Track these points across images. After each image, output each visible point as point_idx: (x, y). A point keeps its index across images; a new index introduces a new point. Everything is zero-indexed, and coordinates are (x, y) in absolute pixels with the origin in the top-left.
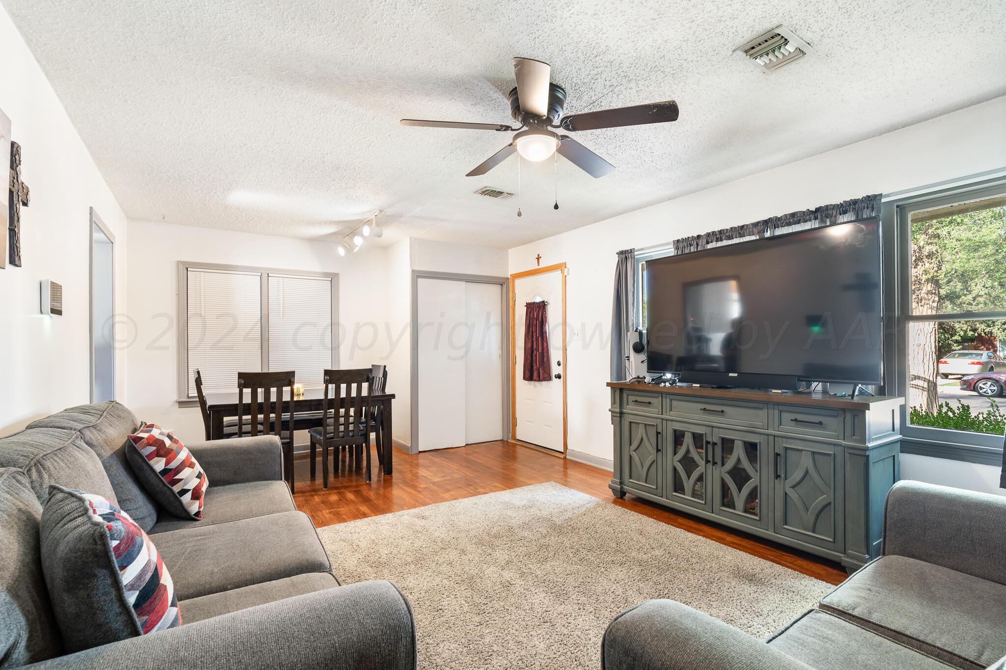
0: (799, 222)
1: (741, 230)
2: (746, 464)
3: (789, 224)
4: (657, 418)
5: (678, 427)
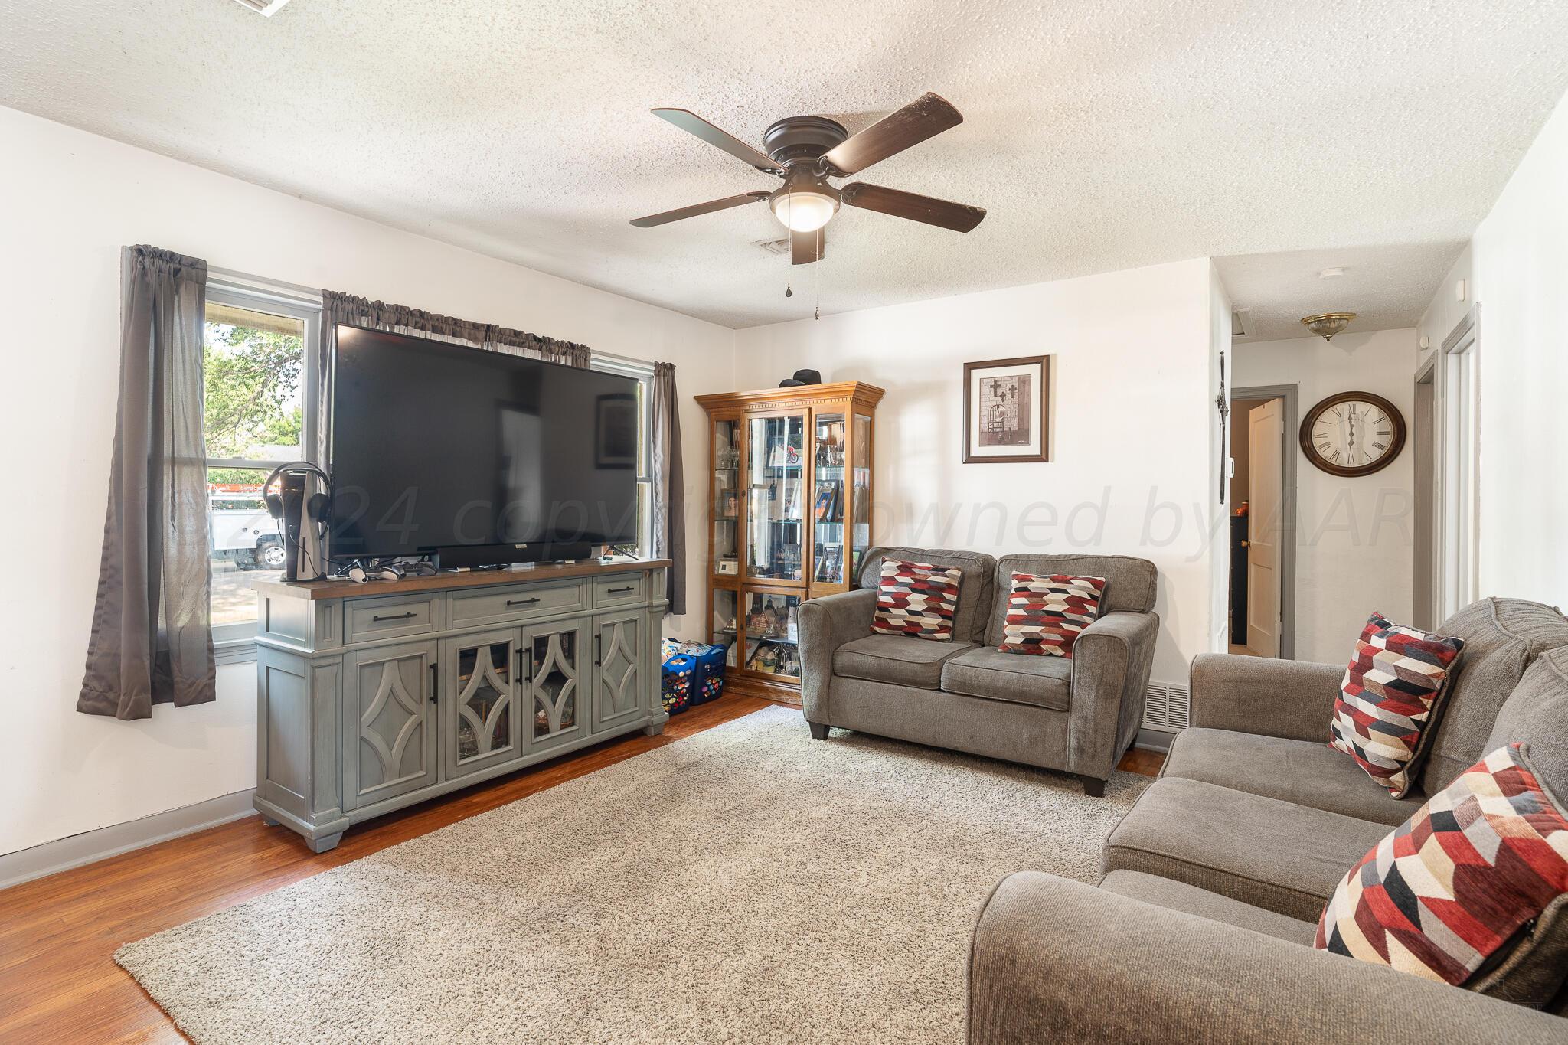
0: (520, 345)
1: (454, 326)
2: (564, 665)
3: (512, 343)
4: (426, 640)
5: (466, 643)
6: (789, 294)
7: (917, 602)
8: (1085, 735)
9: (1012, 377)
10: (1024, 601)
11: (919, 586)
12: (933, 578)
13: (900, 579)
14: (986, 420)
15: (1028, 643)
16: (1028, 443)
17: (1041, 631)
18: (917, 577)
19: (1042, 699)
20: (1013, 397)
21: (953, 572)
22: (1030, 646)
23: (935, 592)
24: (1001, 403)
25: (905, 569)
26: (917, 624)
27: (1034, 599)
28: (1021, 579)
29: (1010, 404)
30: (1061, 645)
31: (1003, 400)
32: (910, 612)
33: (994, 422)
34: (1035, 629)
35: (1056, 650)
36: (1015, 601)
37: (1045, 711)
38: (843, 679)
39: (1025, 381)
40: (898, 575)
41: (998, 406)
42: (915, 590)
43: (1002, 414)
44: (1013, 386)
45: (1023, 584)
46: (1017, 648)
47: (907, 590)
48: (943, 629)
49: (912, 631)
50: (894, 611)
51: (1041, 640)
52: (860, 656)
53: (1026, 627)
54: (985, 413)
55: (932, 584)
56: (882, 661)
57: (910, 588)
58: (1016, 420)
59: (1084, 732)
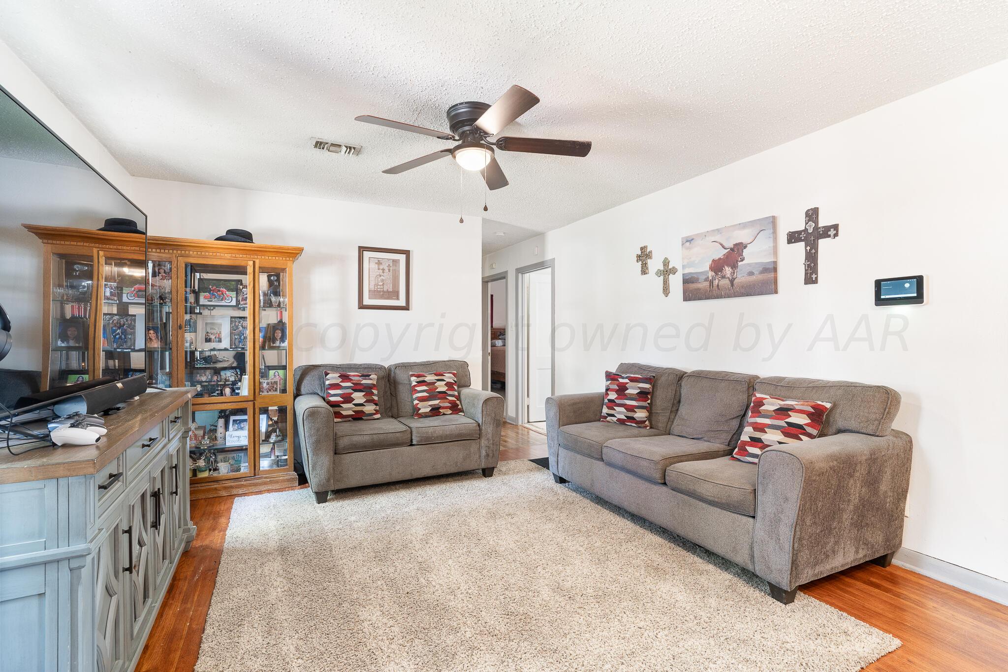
6: (486, 209)
7: (359, 397)
8: (489, 447)
9: (389, 260)
10: (425, 388)
11: (358, 387)
12: (364, 382)
13: (343, 384)
14: (372, 283)
15: (434, 410)
16: (398, 299)
17: (439, 403)
18: (354, 382)
19: (469, 435)
20: (389, 271)
21: (373, 376)
22: (434, 412)
23: (367, 390)
24: (382, 274)
25: (345, 377)
26: (362, 412)
27: (431, 386)
28: (418, 376)
29: (388, 276)
30: (450, 408)
31: (383, 272)
32: (356, 405)
33: (378, 285)
34: (436, 402)
35: (448, 411)
36: (418, 389)
37: (470, 441)
38: (345, 455)
39: (395, 262)
40: (341, 382)
41: (380, 276)
42: (356, 390)
43: (383, 280)
44: (389, 265)
45: (421, 379)
46: (427, 414)
47: (350, 391)
48: (377, 412)
49: (358, 417)
50: (344, 405)
51: (440, 408)
52: (358, 437)
53: (431, 402)
54: (372, 279)
55: (365, 385)
56: (374, 436)
57: (352, 389)
58: (391, 285)
59: (488, 446)
